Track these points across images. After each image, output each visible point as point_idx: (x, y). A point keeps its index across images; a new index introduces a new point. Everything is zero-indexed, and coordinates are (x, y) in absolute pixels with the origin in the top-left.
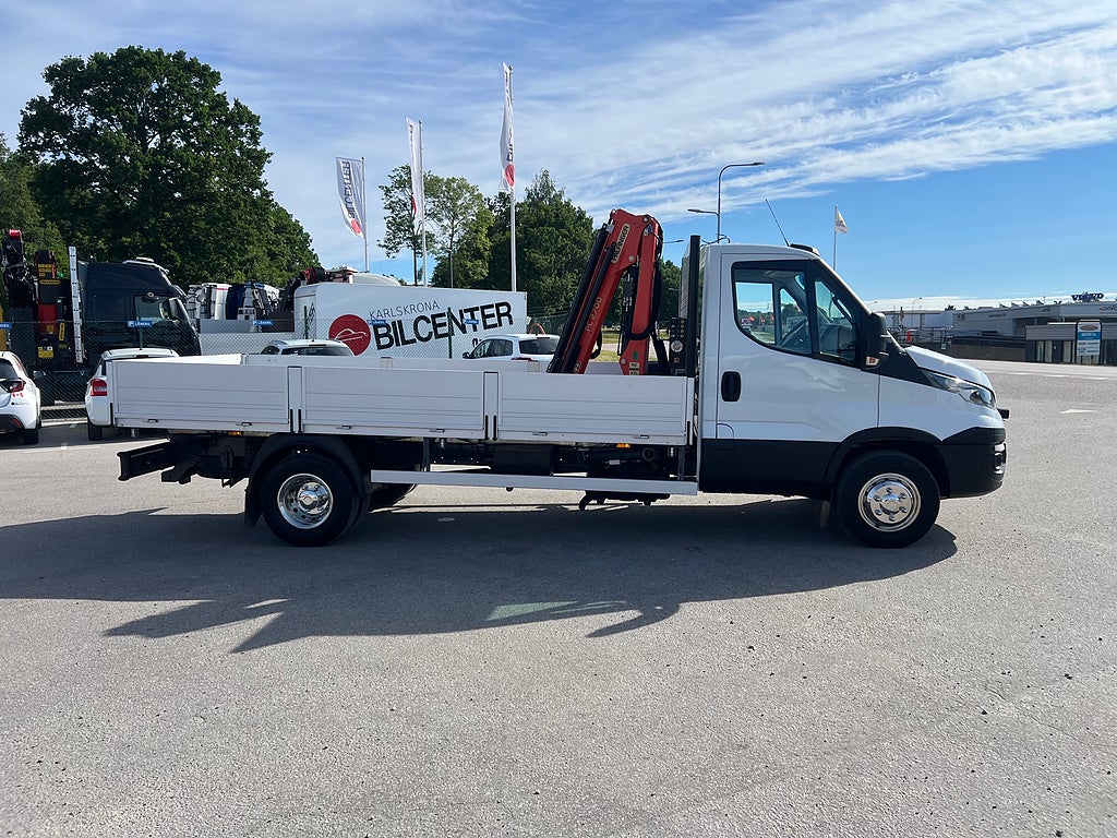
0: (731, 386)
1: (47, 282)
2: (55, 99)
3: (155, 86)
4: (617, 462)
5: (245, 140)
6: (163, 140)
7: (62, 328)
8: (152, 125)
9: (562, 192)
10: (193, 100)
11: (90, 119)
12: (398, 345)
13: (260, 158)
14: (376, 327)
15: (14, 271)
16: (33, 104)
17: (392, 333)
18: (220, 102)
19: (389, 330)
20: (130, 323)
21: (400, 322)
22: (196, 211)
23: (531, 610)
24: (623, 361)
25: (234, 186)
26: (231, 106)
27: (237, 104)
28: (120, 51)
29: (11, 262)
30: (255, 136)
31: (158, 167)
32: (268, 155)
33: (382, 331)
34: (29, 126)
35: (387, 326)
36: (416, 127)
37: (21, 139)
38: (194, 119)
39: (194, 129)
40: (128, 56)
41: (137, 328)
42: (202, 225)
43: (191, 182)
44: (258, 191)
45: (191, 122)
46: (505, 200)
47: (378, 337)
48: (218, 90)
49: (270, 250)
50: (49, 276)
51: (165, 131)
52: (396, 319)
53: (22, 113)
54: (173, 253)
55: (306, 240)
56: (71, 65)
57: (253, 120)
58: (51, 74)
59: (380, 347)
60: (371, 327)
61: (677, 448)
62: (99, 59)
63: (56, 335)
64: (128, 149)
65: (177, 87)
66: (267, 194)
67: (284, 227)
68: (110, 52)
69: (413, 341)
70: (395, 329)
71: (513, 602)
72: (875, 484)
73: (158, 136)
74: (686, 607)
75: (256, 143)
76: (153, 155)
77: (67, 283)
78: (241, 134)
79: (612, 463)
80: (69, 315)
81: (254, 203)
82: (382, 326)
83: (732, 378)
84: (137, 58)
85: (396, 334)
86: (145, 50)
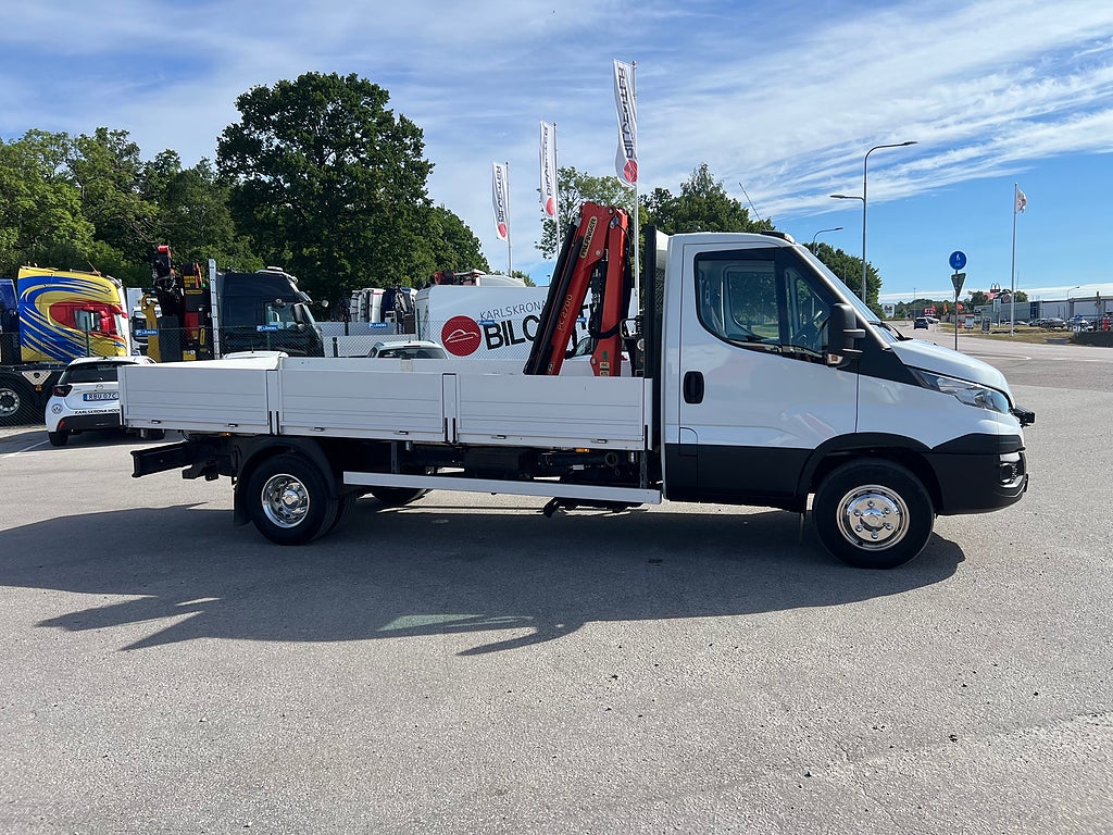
0: (694, 387)
1: (191, 292)
2: (246, 125)
3: (330, 108)
4: (581, 467)
5: (409, 152)
6: (338, 157)
7: (203, 334)
8: (328, 143)
9: (720, 185)
10: (362, 118)
11: (276, 141)
12: (507, 344)
13: (423, 170)
14: (486, 328)
15: (162, 283)
16: (228, 132)
17: (502, 333)
18: (387, 119)
19: (499, 330)
20: (259, 328)
21: (509, 322)
22: (366, 221)
23: (430, 622)
24: (594, 362)
25: (398, 197)
26: (397, 121)
27: (402, 119)
28: (301, 78)
29: (160, 275)
30: (417, 148)
31: (332, 182)
32: (431, 166)
33: (492, 331)
34: (225, 151)
35: (497, 326)
36: (551, 129)
37: (218, 163)
38: (363, 135)
39: (363, 145)
40: (308, 81)
41: (265, 332)
42: (369, 234)
43: (361, 195)
44: (420, 200)
45: (361, 138)
46: (662, 195)
47: (488, 337)
48: (386, 108)
49: (438, 256)
50: (193, 286)
51: (339, 148)
52: (506, 319)
53: (219, 139)
54: (345, 262)
55: (476, 244)
56: (261, 93)
57: (416, 133)
58: (243, 103)
59: (490, 347)
60: (481, 328)
61: (638, 453)
62: (284, 87)
63: (198, 340)
64: (305, 168)
65: (348, 108)
66: (428, 202)
67: (455, 233)
68: (293, 80)
69: (523, 340)
70: (504, 329)
71: (423, 612)
72: (855, 497)
73: (334, 154)
74: (589, 627)
75: (419, 154)
76: (327, 171)
77: (207, 292)
78: (407, 147)
79: (575, 467)
80: (209, 322)
81: (416, 211)
82: (491, 326)
83: (693, 380)
84: (313, 83)
85: (505, 333)
86: (321, 75)
